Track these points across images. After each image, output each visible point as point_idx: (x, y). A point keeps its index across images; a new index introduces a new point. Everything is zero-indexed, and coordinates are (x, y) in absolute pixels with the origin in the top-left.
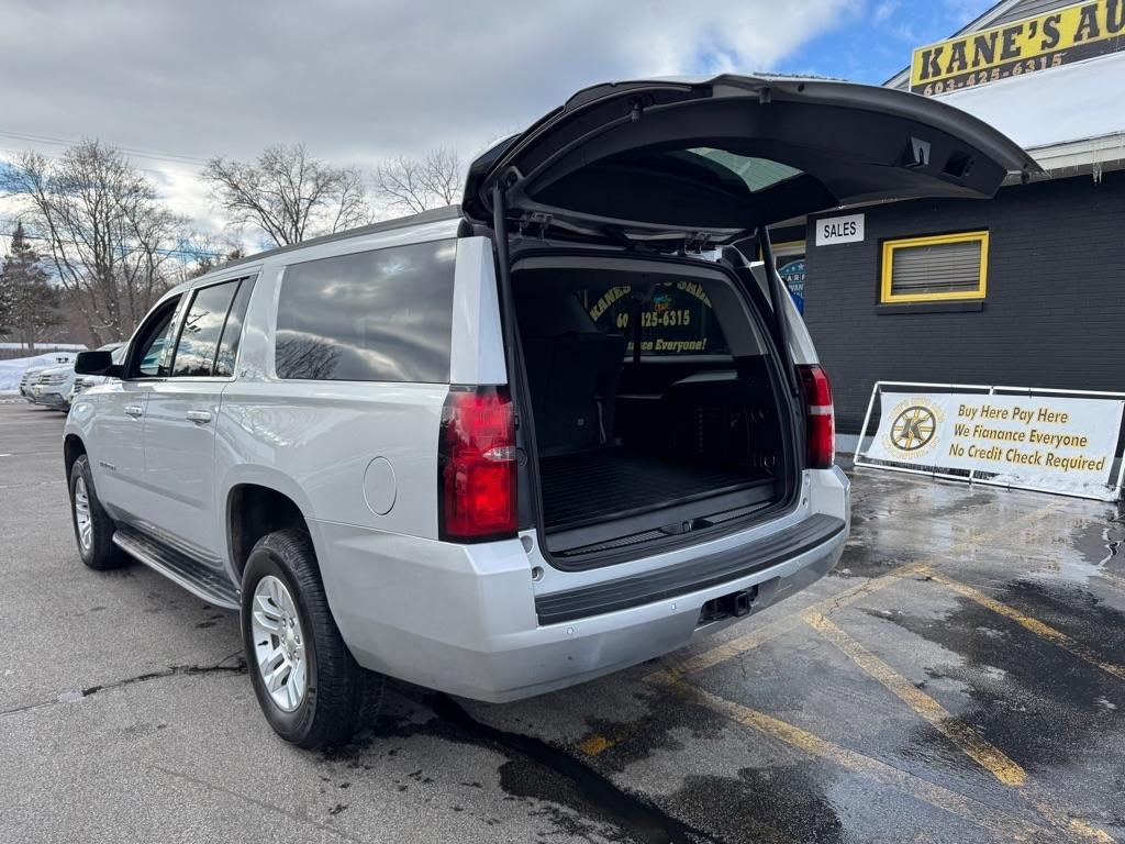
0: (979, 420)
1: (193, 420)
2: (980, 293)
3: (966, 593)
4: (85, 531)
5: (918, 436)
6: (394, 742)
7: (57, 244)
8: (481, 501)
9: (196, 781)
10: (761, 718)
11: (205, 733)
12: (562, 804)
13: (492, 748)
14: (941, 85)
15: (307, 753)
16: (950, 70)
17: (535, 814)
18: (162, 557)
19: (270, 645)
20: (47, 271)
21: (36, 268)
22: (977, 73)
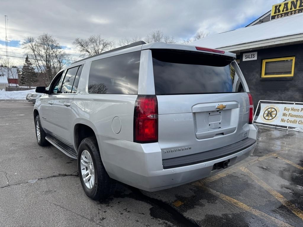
0: (290, 112)
1: (66, 105)
2: (292, 75)
3: (288, 162)
4: (39, 135)
5: (271, 116)
6: (119, 199)
7: (37, 61)
8: (147, 131)
9: (63, 208)
10: (228, 197)
11: (67, 194)
12: (168, 222)
13: (148, 203)
14: (280, 15)
15: (95, 201)
16: (283, 11)
17: (160, 224)
18: (58, 143)
19: (85, 170)
20: (34, 68)
21: (31, 67)
22: (291, 12)
